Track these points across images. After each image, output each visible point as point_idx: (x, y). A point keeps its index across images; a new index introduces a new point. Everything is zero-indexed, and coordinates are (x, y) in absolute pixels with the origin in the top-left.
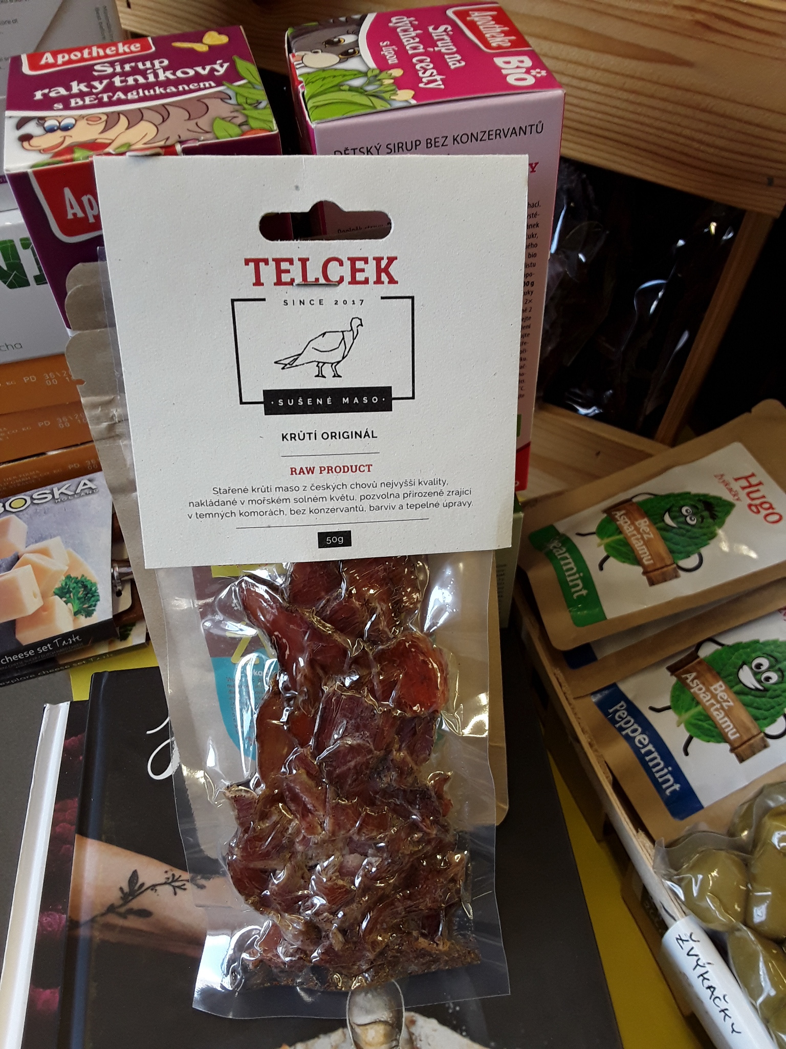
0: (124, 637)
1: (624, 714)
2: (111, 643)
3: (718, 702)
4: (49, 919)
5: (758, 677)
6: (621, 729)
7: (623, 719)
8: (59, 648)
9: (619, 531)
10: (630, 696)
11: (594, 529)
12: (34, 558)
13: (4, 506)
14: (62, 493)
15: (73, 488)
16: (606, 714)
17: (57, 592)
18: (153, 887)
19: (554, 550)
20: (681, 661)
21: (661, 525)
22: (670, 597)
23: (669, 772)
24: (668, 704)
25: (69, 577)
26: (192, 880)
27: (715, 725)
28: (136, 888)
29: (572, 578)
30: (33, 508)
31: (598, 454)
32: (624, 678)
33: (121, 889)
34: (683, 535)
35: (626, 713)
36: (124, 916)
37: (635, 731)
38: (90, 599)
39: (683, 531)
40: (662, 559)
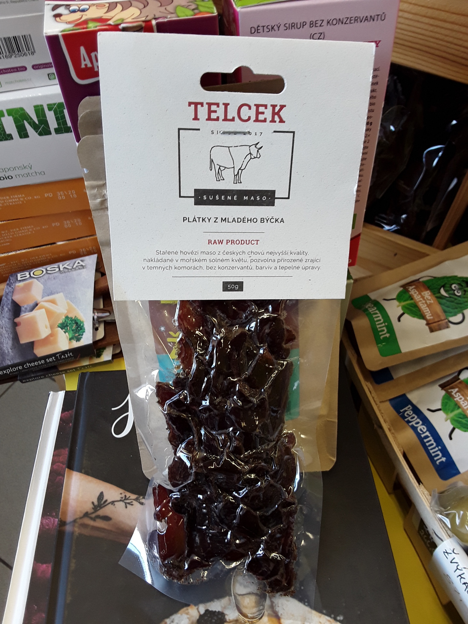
0: (99, 355)
1: (410, 413)
2: (91, 358)
4: (47, 521)
6: (408, 422)
7: (410, 416)
8: (59, 360)
9: (411, 297)
10: (414, 402)
11: (395, 297)
12: (47, 305)
13: (30, 274)
14: (65, 268)
15: (72, 265)
16: (399, 412)
17: (60, 325)
18: (113, 503)
19: (369, 309)
21: (438, 295)
22: (443, 340)
23: (439, 450)
24: (440, 407)
25: (67, 317)
26: (136, 500)
28: (102, 502)
29: (380, 326)
30: (47, 276)
31: (395, 255)
32: (411, 391)
33: (93, 503)
34: (452, 302)
35: (412, 413)
36: (94, 519)
37: (418, 423)
38: (79, 331)
39: (452, 299)
40: (439, 316)
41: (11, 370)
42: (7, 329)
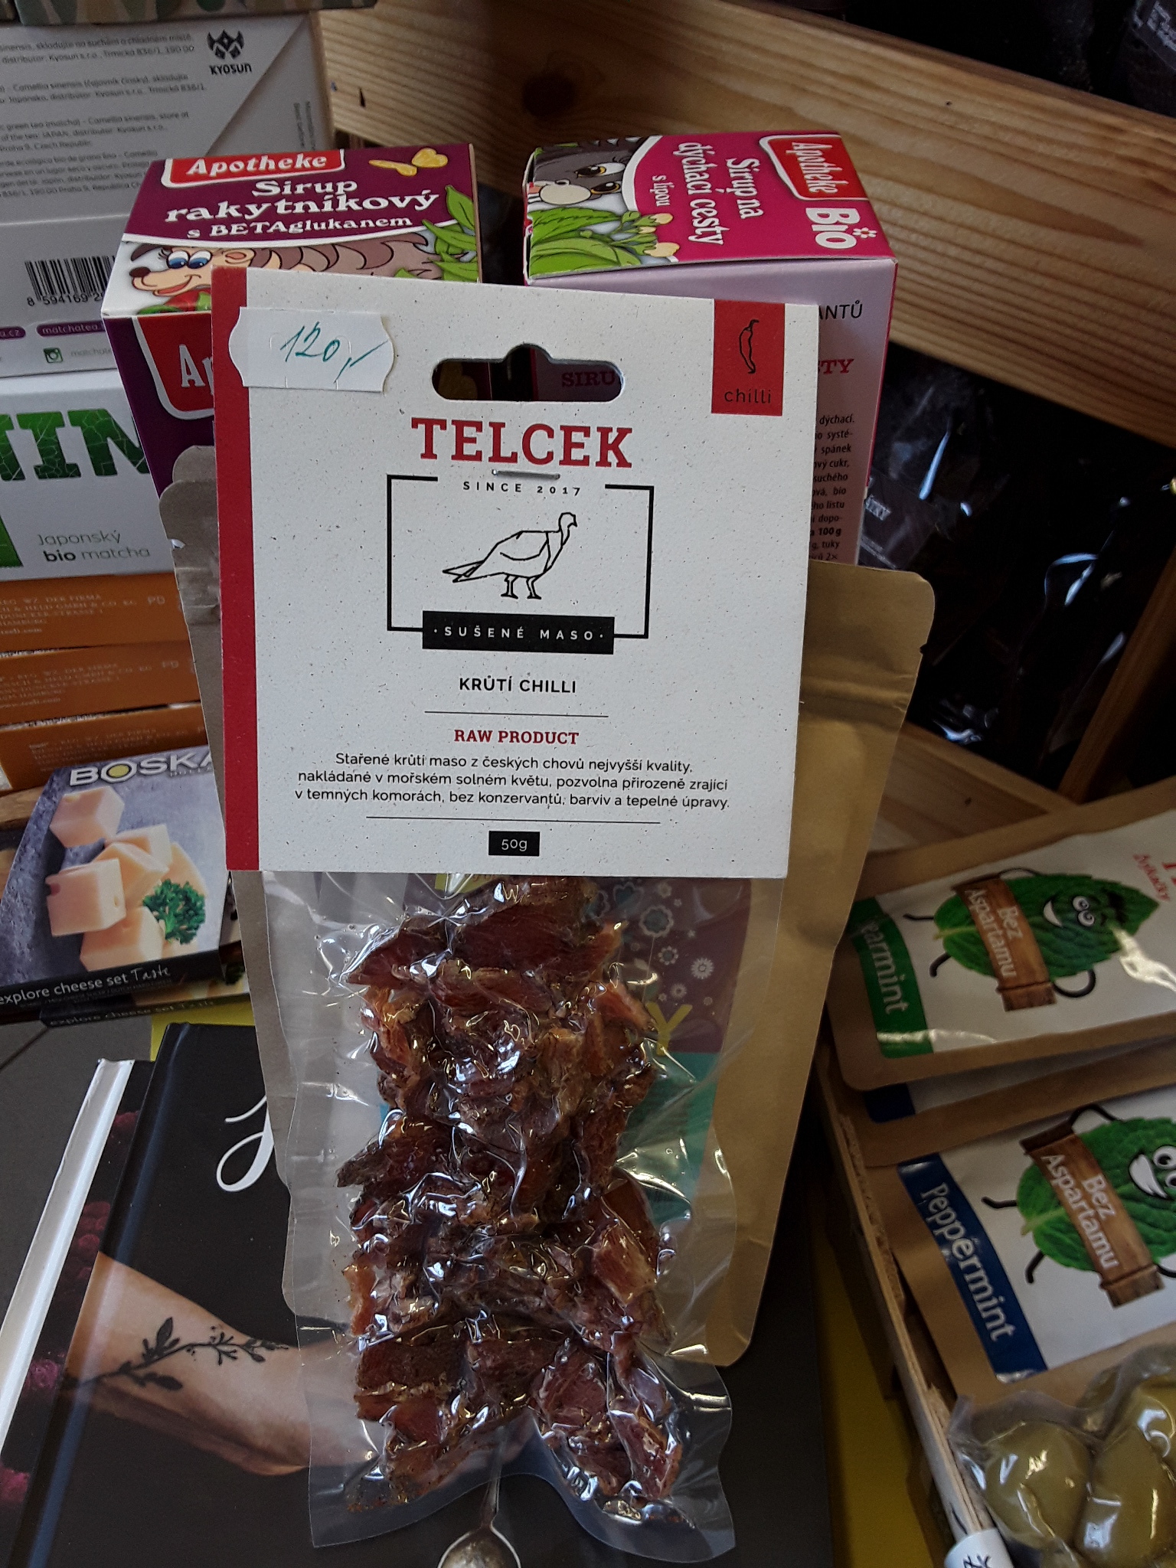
0: (232, 980)
1: (942, 1203)
2: (213, 985)
3: (1092, 1206)
4: (44, 1370)
5: (1160, 1176)
6: (934, 1226)
7: (940, 1210)
8: (137, 983)
9: (971, 919)
10: (957, 1177)
11: (932, 912)
12: (122, 848)
13: (99, 773)
14: (181, 764)
15: (198, 759)
16: (916, 1199)
17: (148, 901)
18: (191, 1348)
19: (866, 937)
20: (1044, 1135)
21: (1037, 919)
22: (1038, 1032)
23: (1000, 1305)
24: (1013, 1198)
25: (167, 883)
26: (247, 1347)
27: (1082, 1241)
28: (167, 1344)
29: (886, 981)
30: (139, 779)
31: (968, 801)
32: (955, 1147)
33: (145, 1342)
34: (1070, 940)
35: (946, 1203)
36: (141, 1382)
37: (954, 1232)
38: (191, 917)
39: (1071, 934)
40: (1031, 972)
41: (23, 996)
42: (26, 899)
